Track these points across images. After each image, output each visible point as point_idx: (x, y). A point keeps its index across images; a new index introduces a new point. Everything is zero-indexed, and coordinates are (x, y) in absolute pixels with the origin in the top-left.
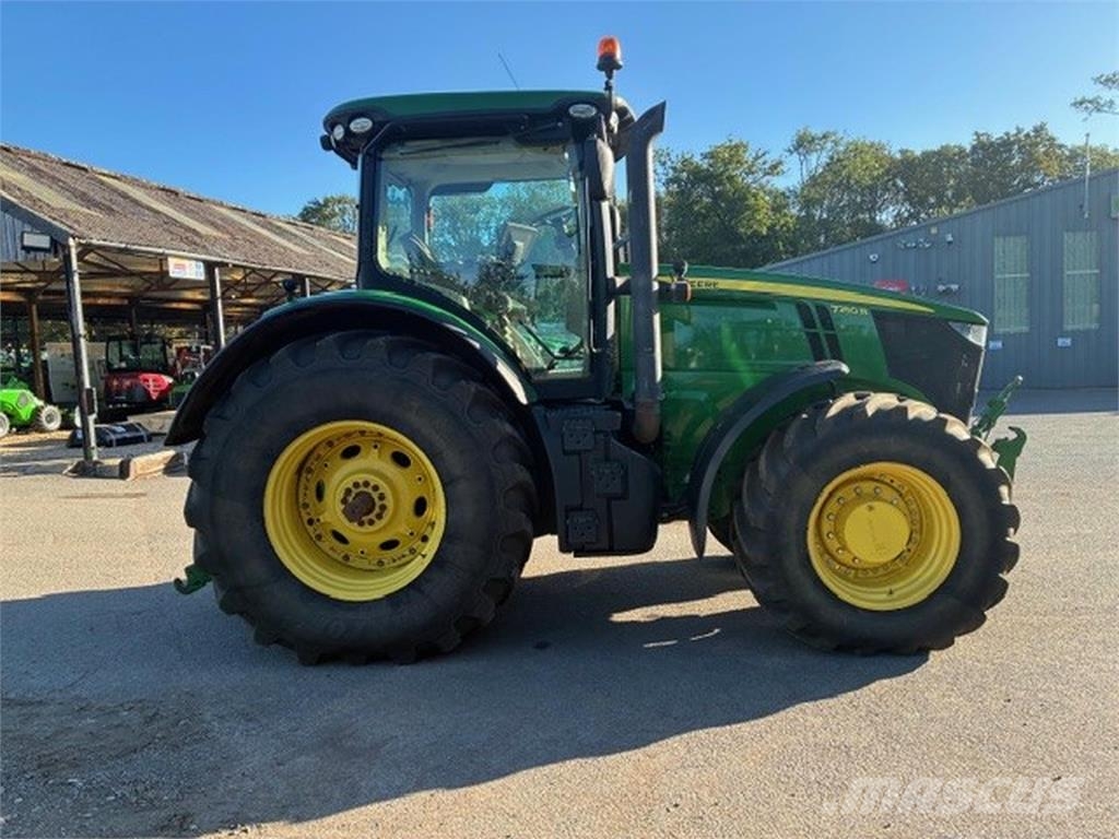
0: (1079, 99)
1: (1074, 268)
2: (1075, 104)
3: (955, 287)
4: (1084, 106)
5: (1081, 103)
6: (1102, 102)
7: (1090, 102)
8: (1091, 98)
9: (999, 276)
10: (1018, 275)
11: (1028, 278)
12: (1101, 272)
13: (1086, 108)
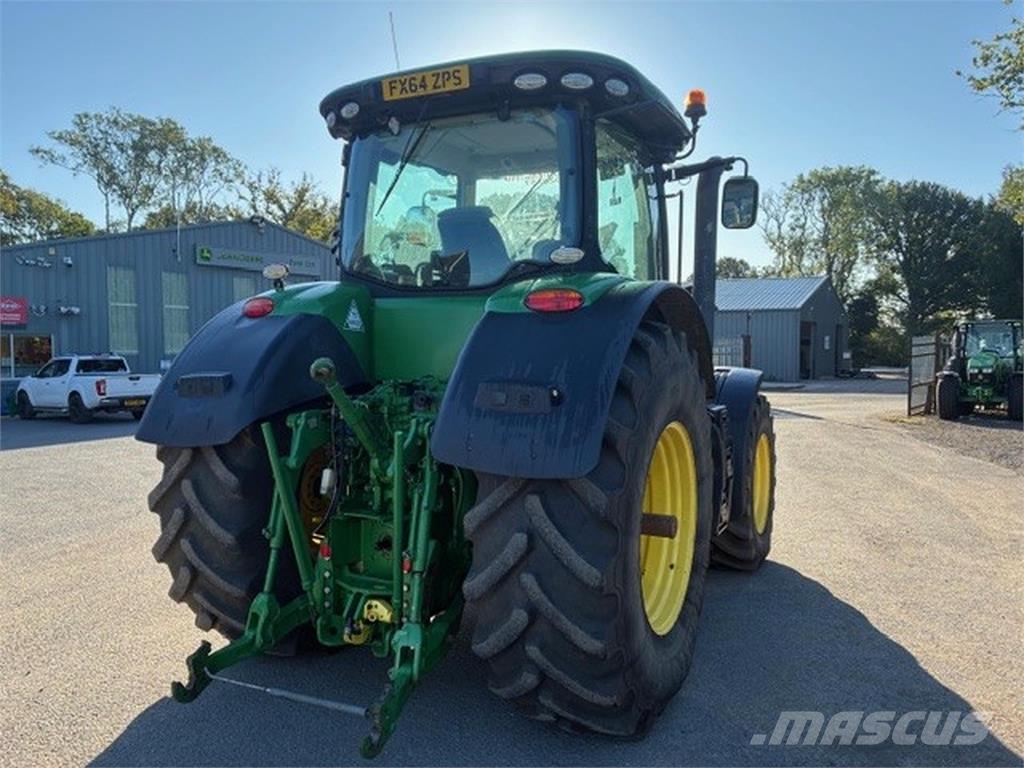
0: (35, 147)
1: (171, 304)
2: (31, 151)
3: (76, 310)
4: (40, 154)
5: (37, 151)
6: (56, 155)
7: (45, 152)
8: (47, 149)
9: (112, 304)
10: (128, 305)
11: (136, 308)
12: (191, 308)
13: (43, 157)
